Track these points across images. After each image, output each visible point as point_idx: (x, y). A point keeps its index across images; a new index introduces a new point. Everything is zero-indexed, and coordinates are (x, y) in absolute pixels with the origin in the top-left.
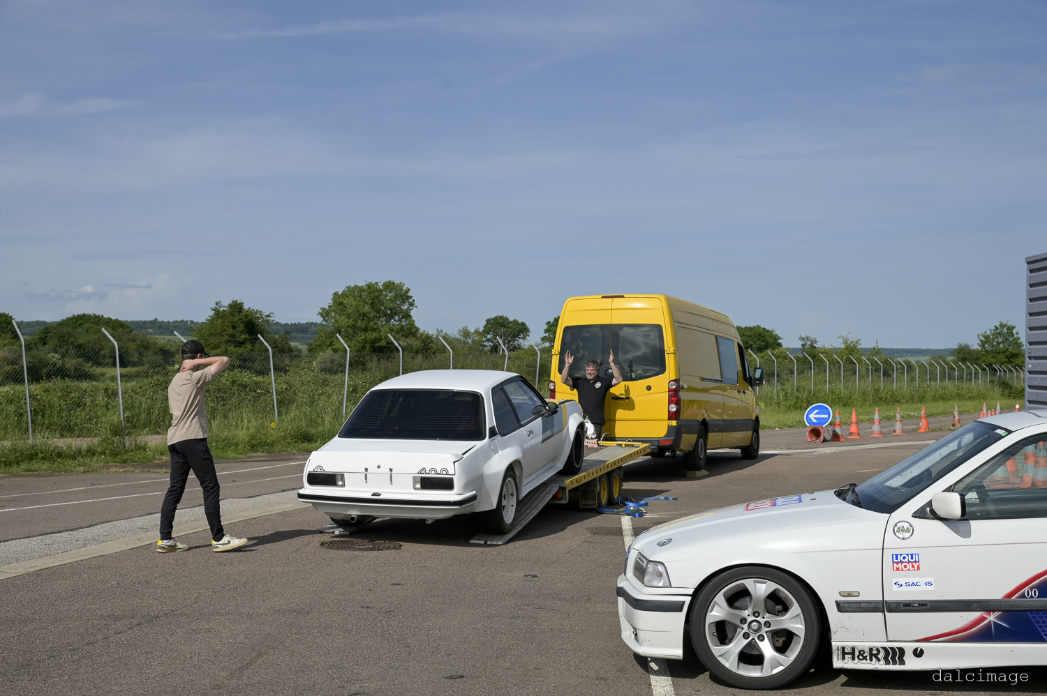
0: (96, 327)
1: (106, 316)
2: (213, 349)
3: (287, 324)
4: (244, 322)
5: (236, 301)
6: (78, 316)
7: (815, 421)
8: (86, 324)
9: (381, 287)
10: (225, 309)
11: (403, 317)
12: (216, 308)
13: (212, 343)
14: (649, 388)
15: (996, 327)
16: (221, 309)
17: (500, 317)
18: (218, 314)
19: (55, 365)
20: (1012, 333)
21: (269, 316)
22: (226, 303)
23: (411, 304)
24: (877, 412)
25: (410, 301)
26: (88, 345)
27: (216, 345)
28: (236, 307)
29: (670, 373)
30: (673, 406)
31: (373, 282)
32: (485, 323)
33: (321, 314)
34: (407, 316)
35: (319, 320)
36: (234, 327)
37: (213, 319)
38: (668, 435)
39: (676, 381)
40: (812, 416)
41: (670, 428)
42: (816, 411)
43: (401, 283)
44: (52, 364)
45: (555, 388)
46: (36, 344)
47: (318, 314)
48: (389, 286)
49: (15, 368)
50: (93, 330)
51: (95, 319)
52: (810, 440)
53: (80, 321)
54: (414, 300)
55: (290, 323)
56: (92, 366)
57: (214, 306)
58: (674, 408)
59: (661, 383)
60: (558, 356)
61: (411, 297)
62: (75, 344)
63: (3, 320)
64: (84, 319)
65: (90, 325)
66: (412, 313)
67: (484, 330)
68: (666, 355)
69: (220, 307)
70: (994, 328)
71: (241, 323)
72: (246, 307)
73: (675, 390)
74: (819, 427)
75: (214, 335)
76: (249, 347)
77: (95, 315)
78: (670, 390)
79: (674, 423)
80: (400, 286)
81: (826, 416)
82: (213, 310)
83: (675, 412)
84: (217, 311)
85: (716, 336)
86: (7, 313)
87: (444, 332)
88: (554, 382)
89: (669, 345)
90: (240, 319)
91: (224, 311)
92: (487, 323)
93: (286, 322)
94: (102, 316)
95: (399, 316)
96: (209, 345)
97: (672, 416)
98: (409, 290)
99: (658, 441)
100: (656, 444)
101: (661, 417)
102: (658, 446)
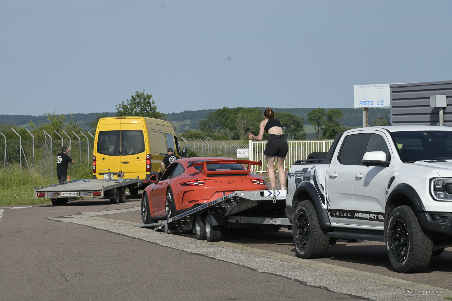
14: (138, 158)
15: (133, 97)
20: (149, 103)
29: (147, 151)
30: (149, 166)
38: (146, 178)
39: (149, 155)
41: (147, 175)
45: (95, 159)
58: (149, 167)
59: (143, 156)
60: (97, 145)
68: (145, 144)
70: (131, 98)
73: (149, 159)
78: (147, 159)
79: (149, 173)
83: (149, 168)
85: (164, 133)
88: (95, 156)
89: (146, 139)
97: (148, 170)
99: (142, 181)
100: (141, 182)
101: (143, 171)
102: (142, 183)
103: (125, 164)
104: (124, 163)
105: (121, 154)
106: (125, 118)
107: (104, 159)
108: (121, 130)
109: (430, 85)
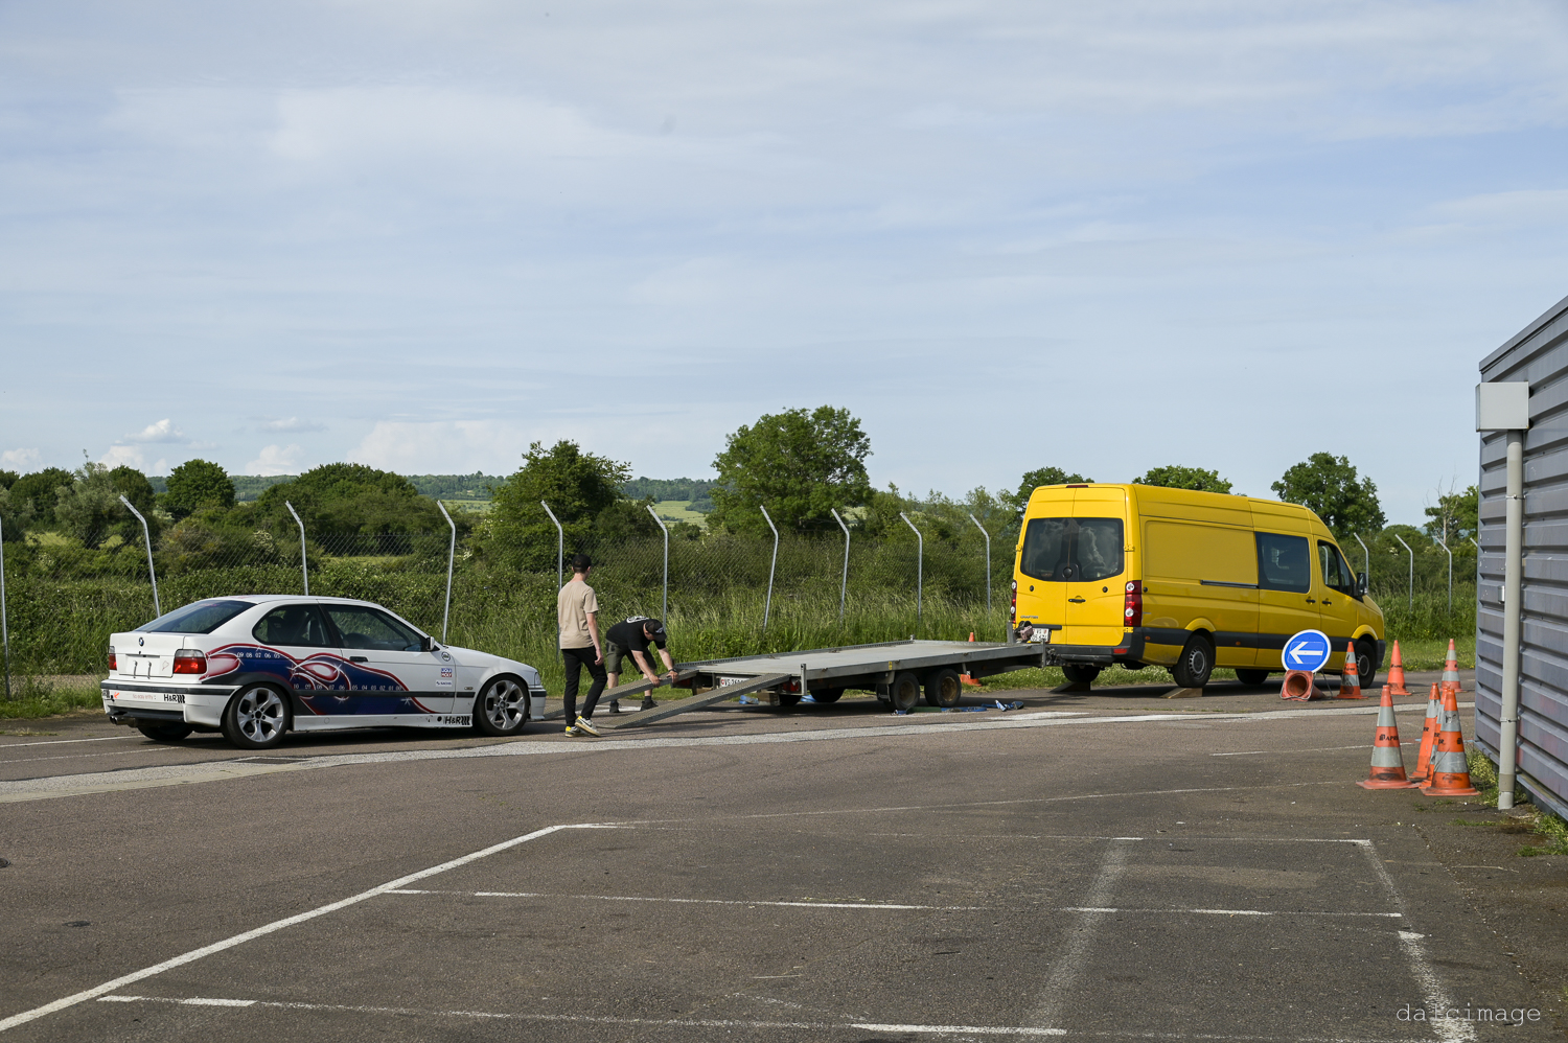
0: (358, 486)
1: (374, 468)
2: (526, 525)
3: (703, 482)
4: (578, 478)
5: (566, 442)
6: (328, 466)
7: (1299, 661)
8: (342, 480)
9: (810, 418)
10: (547, 455)
11: (849, 470)
12: (532, 454)
13: (524, 515)
14: (1105, 590)
16: (541, 456)
17: (1049, 470)
18: (536, 465)
19: (263, 551)
21: (621, 468)
22: (548, 445)
23: (864, 447)
24: (1451, 646)
25: (862, 440)
26: (336, 518)
27: (531, 517)
28: (567, 452)
29: (1129, 573)
30: (1130, 610)
31: (798, 408)
32: (1022, 481)
33: (718, 465)
34: (857, 468)
35: (715, 475)
36: (560, 487)
37: (526, 472)
38: (1124, 642)
39: (1138, 582)
40: (1295, 653)
41: (1125, 634)
42: (1303, 644)
43: (844, 410)
44: (258, 550)
45: (1016, 588)
46: (258, 515)
47: (712, 466)
48: (825, 414)
49: (196, 557)
50: (352, 491)
51: (355, 472)
52: (1288, 696)
53: (332, 476)
54: (868, 440)
55: (706, 481)
56: (324, 554)
57: (527, 450)
59: (1119, 585)
61: (862, 435)
62: (317, 515)
63: (209, 474)
64: (338, 472)
65: (348, 484)
66: (867, 462)
67: (1019, 494)
68: (1125, 554)
69: (539, 453)
71: (573, 479)
72: (583, 452)
73: (1134, 593)
74: (1305, 673)
75: (528, 501)
76: (587, 522)
77: (356, 465)
78: (1127, 593)
80: (843, 415)
81: (1320, 653)
82: (524, 456)
83: (1130, 617)
84: (534, 462)
86: (213, 463)
87: (942, 497)
88: (1016, 581)
89: (1129, 541)
90: (571, 473)
91: (545, 459)
92: (1026, 481)
93: (700, 478)
94: (369, 468)
95: (842, 468)
96: (520, 519)
97: (1129, 622)
98: (859, 421)
99: (1114, 650)
101: (1116, 623)
102: (1113, 656)
103: (1078, 605)
104: (1073, 601)
105: (1068, 578)
106: (1087, 486)
107: (1032, 589)
108: (1075, 516)
109: (1514, 348)
